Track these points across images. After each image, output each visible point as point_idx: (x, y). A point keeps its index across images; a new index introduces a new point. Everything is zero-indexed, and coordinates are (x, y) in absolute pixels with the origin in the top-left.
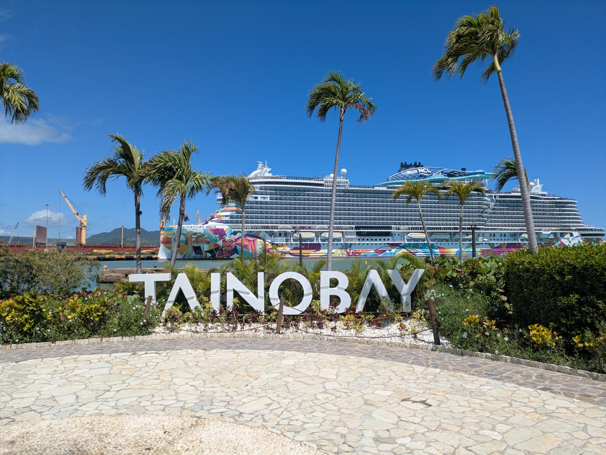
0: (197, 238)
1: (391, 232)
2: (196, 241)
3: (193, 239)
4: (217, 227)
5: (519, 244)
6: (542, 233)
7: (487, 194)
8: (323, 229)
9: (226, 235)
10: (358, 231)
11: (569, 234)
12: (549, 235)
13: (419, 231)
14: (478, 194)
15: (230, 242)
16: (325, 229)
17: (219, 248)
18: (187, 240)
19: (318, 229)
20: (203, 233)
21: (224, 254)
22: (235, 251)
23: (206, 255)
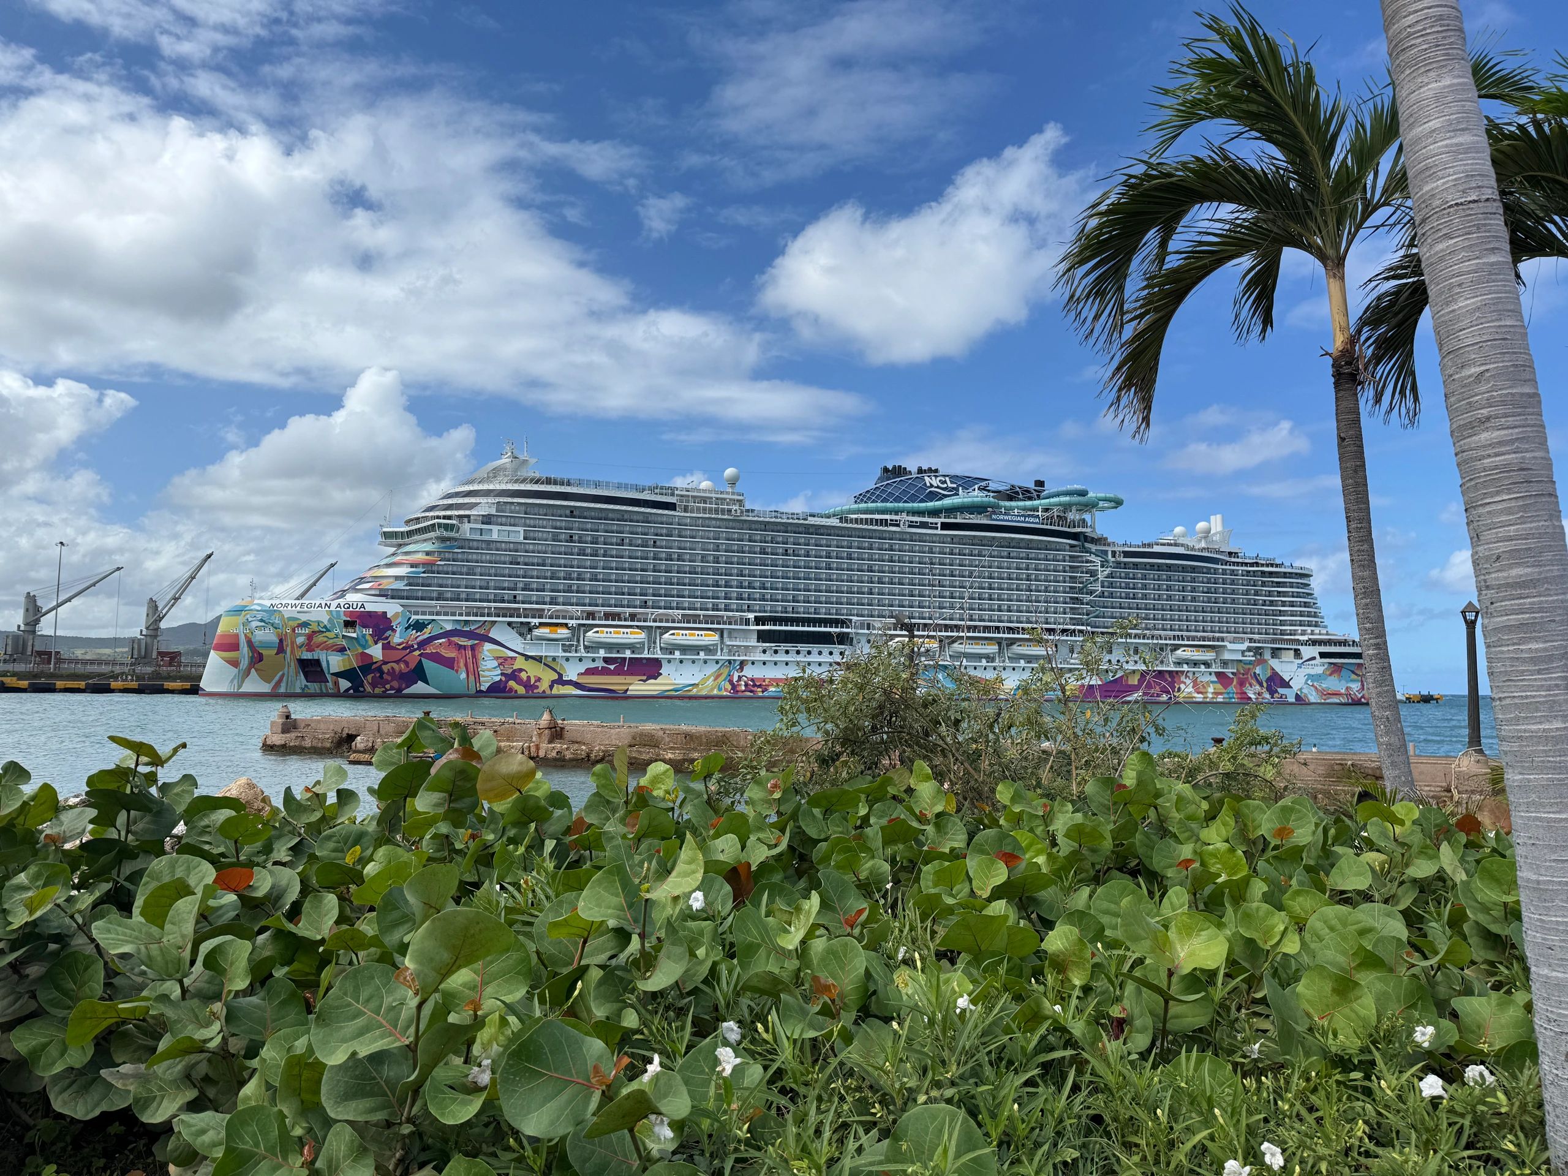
0: (310, 637)
1: (848, 634)
2: (308, 644)
3: (300, 640)
4: (369, 608)
5: (1170, 672)
6: (1225, 646)
7: (1093, 548)
8: (667, 621)
9: (394, 631)
10: (761, 628)
11: (1292, 652)
12: (1243, 652)
13: (922, 633)
14: (1072, 546)
15: (404, 648)
16: (673, 621)
17: (374, 666)
18: (281, 641)
19: (655, 621)
20: (326, 623)
21: (388, 682)
22: (419, 674)
23: (336, 684)
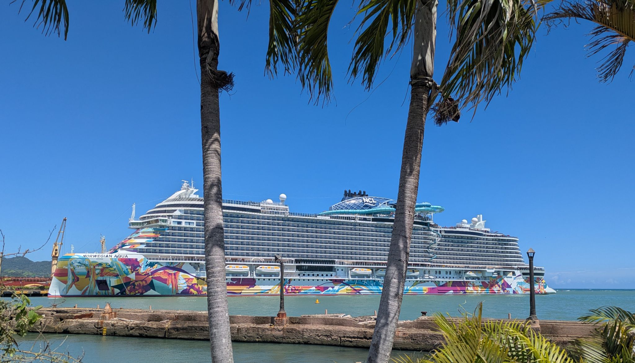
0: (102, 270)
1: (334, 267)
2: (101, 273)
3: (97, 272)
4: (130, 257)
5: (464, 282)
6: (486, 271)
7: (433, 229)
8: (258, 262)
9: (140, 267)
10: (298, 264)
11: (511, 273)
12: (493, 273)
13: (364, 266)
14: (424, 228)
15: (145, 275)
16: (261, 262)
17: (131, 283)
18: (88, 272)
19: (253, 262)
20: (110, 263)
21: (137, 290)
22: (151, 286)
23: (113, 291)
